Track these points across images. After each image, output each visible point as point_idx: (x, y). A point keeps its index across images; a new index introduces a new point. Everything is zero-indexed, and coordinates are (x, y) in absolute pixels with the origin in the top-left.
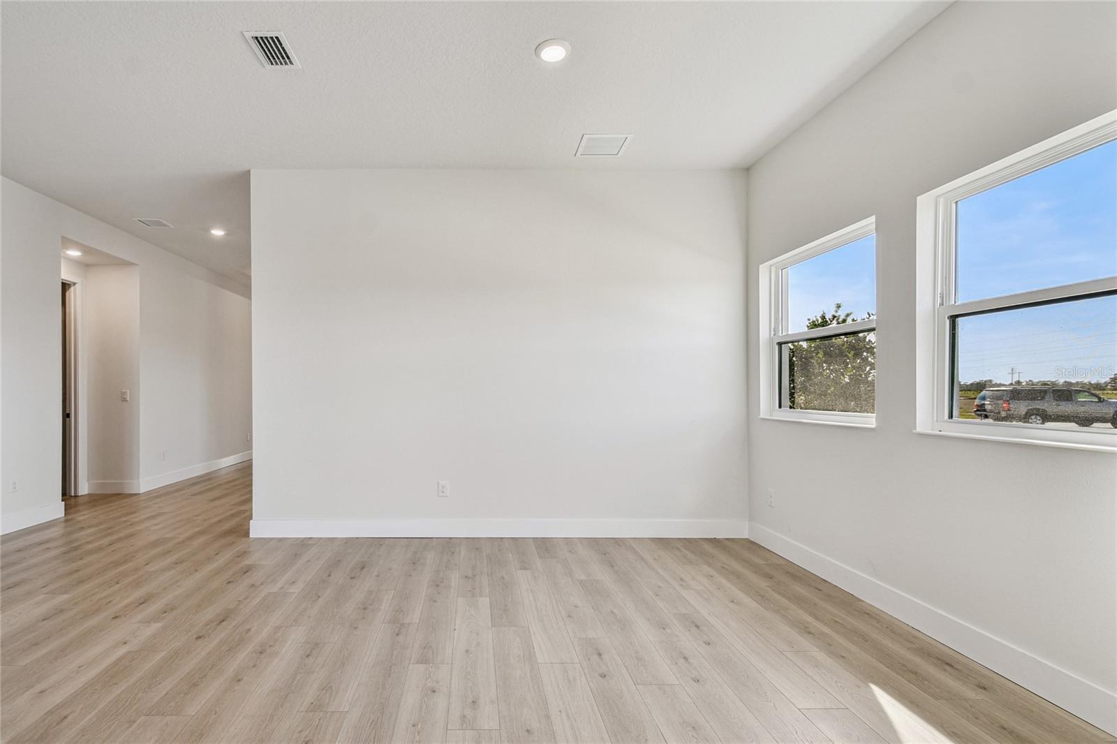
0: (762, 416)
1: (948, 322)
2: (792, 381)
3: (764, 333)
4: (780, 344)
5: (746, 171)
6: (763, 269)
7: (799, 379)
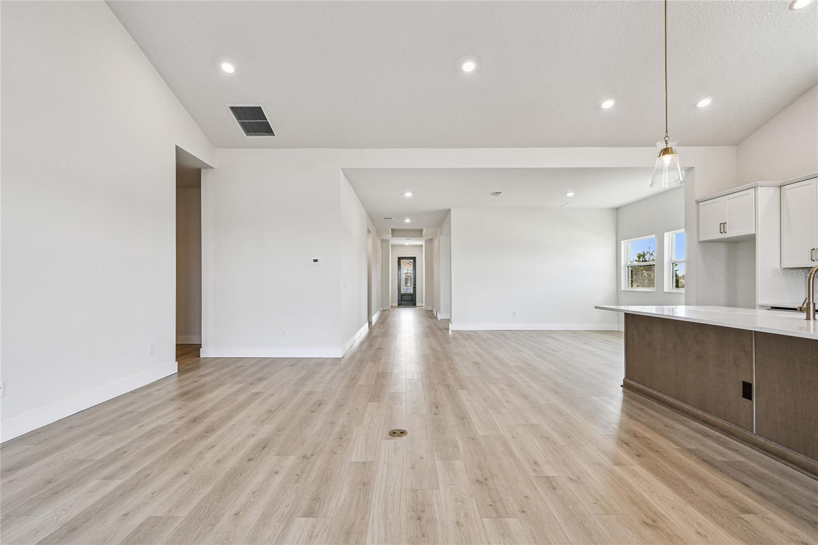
0: (623, 289)
1: (672, 265)
2: (632, 278)
3: (623, 263)
4: (628, 267)
5: (617, 209)
6: (623, 242)
7: (634, 277)
